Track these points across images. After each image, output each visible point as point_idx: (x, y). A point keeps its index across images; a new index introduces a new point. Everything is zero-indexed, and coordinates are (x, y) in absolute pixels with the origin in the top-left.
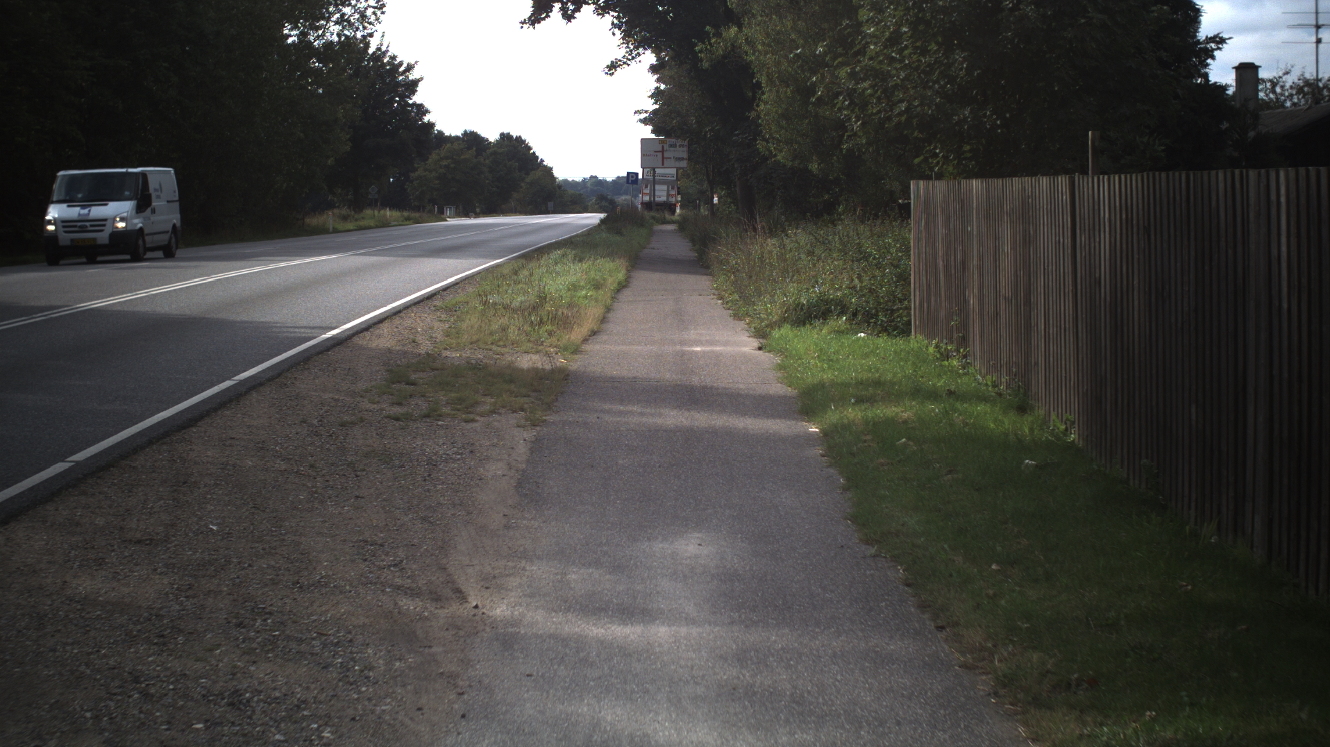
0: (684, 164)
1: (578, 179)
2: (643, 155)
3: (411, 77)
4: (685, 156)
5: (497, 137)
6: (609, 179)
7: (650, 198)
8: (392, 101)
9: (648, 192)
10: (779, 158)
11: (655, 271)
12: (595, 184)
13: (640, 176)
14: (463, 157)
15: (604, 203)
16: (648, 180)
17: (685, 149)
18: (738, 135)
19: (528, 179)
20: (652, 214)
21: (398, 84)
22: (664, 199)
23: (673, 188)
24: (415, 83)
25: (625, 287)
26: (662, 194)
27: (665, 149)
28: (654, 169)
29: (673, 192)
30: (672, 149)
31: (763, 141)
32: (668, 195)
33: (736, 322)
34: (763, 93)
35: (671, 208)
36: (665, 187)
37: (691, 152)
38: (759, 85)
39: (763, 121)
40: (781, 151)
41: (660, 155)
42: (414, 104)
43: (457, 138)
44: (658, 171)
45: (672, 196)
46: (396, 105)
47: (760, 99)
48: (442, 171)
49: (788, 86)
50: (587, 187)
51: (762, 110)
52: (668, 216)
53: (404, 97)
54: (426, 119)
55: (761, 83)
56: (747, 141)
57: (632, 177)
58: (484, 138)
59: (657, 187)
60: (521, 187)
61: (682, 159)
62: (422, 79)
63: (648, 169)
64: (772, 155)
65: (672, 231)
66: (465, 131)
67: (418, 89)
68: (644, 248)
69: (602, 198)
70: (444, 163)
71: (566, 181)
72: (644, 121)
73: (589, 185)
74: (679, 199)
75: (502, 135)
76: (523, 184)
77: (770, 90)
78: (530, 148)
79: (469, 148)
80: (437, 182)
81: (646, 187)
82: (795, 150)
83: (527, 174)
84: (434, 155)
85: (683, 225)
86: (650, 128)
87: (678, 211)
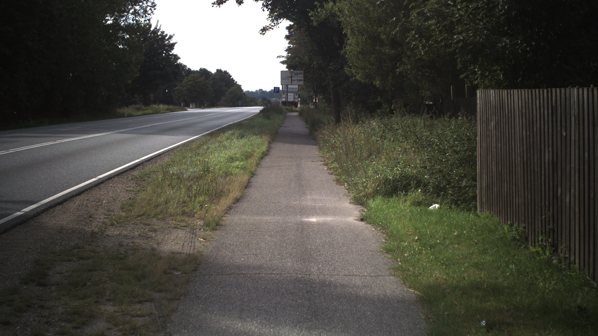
0: (302, 83)
1: (254, 90)
2: (282, 79)
3: (171, 42)
4: (302, 79)
5: (216, 71)
6: (268, 91)
7: (285, 100)
8: (162, 53)
9: (285, 96)
10: (357, 77)
11: (286, 142)
12: (262, 93)
13: (281, 89)
14: (198, 80)
15: (265, 102)
16: (284, 91)
17: (302, 75)
18: (332, 65)
19: (229, 91)
20: (286, 107)
21: (165, 45)
22: (292, 100)
23: (296, 95)
24: (173, 45)
25: (266, 155)
26: (291, 98)
27: (293, 76)
28: (287, 86)
29: (297, 97)
30: (296, 76)
31: (348, 67)
32: (294, 98)
33: (338, 186)
34: (348, 39)
35: (295, 104)
36: (293, 94)
37: (305, 77)
38: (346, 35)
39: (348, 56)
40: (358, 74)
41: (290, 78)
42: (172, 55)
43: (197, 71)
44: (289, 86)
45: (296, 98)
46: (164, 55)
47: (346, 43)
48: (189, 86)
49: (363, 35)
50: (258, 94)
51: (348, 50)
52: (294, 108)
53: (168, 51)
54: (179, 61)
55: (347, 34)
56: (337, 69)
57: (277, 89)
58: (209, 72)
59: (289, 94)
60: (226, 94)
61: (301, 80)
62: (177, 43)
63: (285, 86)
64: (353, 76)
65: (296, 116)
66: (201, 68)
67: (174, 48)
68: (281, 127)
69: (264, 99)
70: (190, 83)
71: (248, 92)
72: (283, 63)
73: (259, 93)
74: (299, 100)
75: (217, 70)
76: (227, 93)
77: (353, 38)
78: (231, 76)
79: (202, 76)
80: (186, 92)
81: (284, 94)
82: (367, 73)
83: (229, 88)
84: (185, 79)
85: (301, 113)
86: (285, 66)
87: (299, 105)
